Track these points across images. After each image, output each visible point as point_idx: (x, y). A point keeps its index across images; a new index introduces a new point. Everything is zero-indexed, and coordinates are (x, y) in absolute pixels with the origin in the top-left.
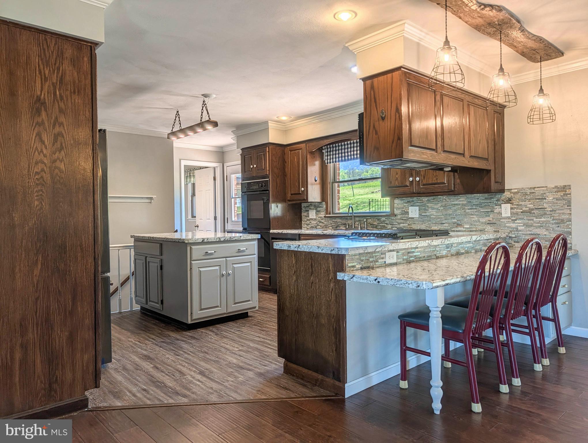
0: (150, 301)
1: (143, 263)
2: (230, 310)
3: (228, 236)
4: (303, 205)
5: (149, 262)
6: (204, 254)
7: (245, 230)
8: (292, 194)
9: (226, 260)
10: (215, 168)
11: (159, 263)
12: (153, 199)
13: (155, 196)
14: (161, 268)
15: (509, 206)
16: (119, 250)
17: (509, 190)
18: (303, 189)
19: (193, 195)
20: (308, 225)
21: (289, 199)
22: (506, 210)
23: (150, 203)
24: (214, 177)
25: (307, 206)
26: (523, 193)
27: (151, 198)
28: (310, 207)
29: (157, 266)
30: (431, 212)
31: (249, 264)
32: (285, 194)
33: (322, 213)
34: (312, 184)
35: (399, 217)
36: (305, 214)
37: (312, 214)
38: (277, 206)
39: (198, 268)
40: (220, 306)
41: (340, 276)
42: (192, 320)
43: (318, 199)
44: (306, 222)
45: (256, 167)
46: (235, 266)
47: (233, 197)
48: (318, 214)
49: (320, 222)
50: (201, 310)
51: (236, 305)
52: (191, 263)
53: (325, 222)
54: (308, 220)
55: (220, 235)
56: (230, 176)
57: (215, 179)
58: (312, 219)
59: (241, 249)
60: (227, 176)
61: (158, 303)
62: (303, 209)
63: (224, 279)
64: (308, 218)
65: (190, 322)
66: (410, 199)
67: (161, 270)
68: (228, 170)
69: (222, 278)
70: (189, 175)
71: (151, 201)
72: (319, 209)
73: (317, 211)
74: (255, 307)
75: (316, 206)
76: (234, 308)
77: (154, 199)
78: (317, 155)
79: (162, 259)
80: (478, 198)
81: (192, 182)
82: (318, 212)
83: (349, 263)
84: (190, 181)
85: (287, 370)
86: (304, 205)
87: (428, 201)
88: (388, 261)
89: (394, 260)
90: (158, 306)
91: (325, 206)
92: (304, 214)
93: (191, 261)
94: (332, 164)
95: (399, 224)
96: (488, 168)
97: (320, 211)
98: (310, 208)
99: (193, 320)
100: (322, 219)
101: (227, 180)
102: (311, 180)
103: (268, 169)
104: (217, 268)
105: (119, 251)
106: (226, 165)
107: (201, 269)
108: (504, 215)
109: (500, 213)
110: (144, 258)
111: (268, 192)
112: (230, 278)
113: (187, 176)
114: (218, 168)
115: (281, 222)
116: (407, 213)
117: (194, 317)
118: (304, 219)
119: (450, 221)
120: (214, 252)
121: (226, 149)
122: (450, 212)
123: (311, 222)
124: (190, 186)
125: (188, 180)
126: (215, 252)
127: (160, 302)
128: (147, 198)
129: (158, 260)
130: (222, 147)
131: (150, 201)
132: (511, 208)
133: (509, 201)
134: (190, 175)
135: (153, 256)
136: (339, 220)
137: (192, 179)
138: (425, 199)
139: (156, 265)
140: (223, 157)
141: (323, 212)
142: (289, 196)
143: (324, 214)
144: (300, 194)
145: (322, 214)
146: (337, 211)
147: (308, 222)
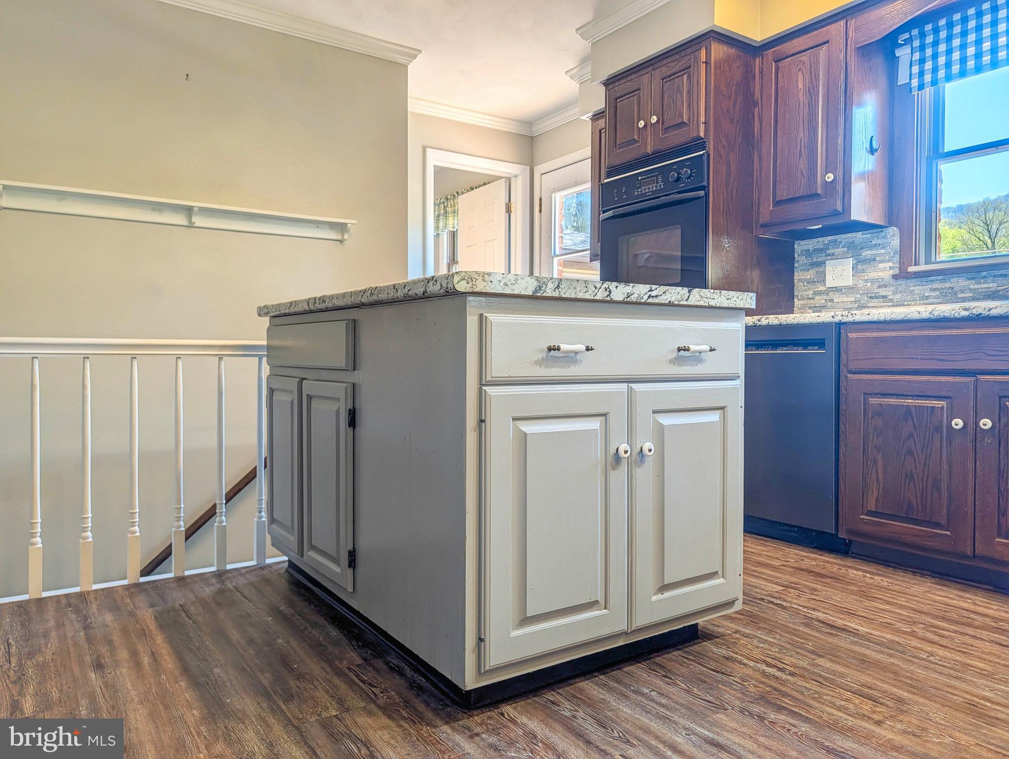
0: (313, 547)
1: (292, 402)
2: (641, 620)
4: (802, 246)
5: (310, 398)
6: (541, 356)
8: (777, 203)
9: (630, 390)
10: (509, 180)
11: (343, 400)
12: (348, 231)
13: (355, 222)
14: (353, 421)
16: (220, 358)
18: (830, 177)
19: (453, 261)
21: (764, 219)
23: (341, 241)
24: (506, 204)
25: (815, 250)
27: (342, 228)
28: (828, 252)
29: (338, 412)
31: (715, 417)
32: (752, 206)
33: (881, 266)
36: (810, 275)
37: (839, 273)
39: (514, 419)
40: (602, 601)
42: (480, 672)
44: (812, 301)
45: (658, 121)
46: (666, 420)
47: (557, 253)
48: (863, 271)
49: (875, 296)
50: (526, 620)
51: (668, 594)
52: (481, 395)
53: (894, 293)
54: (819, 293)
56: (551, 197)
57: (509, 210)
58: (836, 289)
59: (693, 348)
60: (541, 199)
61: (336, 561)
62: (801, 260)
63: (619, 477)
64: (822, 288)
65: (470, 682)
67: (349, 429)
68: (543, 184)
69: (613, 475)
70: (442, 211)
71: (343, 236)
72: (867, 253)
73: (859, 262)
74: (732, 602)
75: (854, 245)
77: (351, 230)
78: (876, 64)
79: (354, 384)
81: (451, 229)
82: (863, 263)
84: (445, 227)
86: (806, 247)
90: (339, 570)
91: (897, 240)
92: (802, 275)
93: (481, 385)
94: (928, 91)
97: (874, 260)
98: (829, 255)
99: (488, 672)
100: (879, 287)
101: (540, 211)
102: (859, 144)
103: (702, 119)
104: (595, 424)
105: (223, 364)
106: (538, 170)
107: (528, 428)
110: (293, 384)
111: (702, 193)
112: (645, 475)
113: (439, 216)
114: (520, 179)
117: (492, 659)
118: (800, 289)
120: (582, 347)
121: (538, 129)
123: (832, 301)
124: (445, 238)
125: (441, 224)
126: (588, 349)
127: (344, 559)
128: (332, 226)
129: (340, 390)
130: (529, 123)
131: (340, 238)
134: (446, 212)
135: (324, 375)
137: (451, 220)
139: (333, 407)
140: (533, 153)
141: (889, 261)
142: (766, 210)
143: (891, 268)
144: (816, 195)
145: (884, 270)
146: (945, 255)
147: (820, 300)
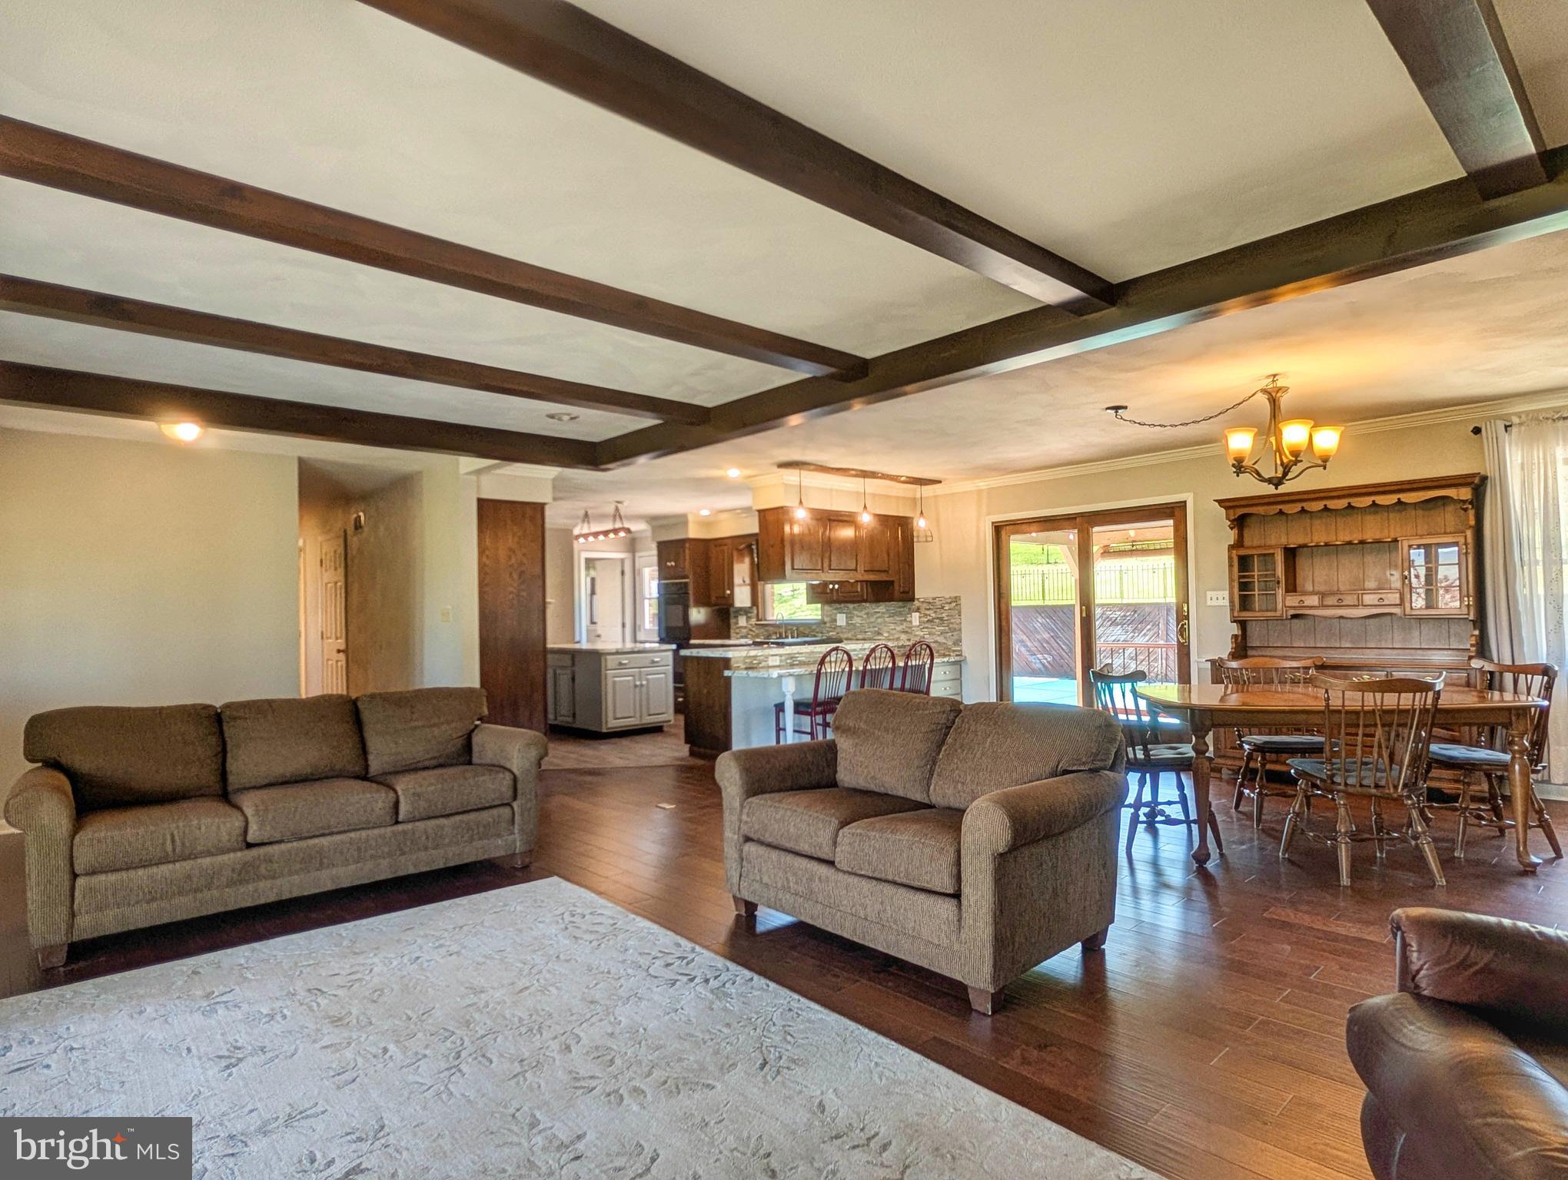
0: (560, 716)
2: (644, 722)
3: (640, 646)
4: (732, 610)
5: (559, 674)
6: (619, 664)
7: (662, 641)
8: (716, 598)
9: (639, 670)
10: (622, 561)
14: (573, 681)
15: (918, 614)
17: (918, 599)
18: (728, 592)
19: (593, 593)
20: (737, 633)
21: (713, 602)
22: (915, 618)
24: (621, 572)
25: (735, 612)
26: (930, 604)
28: (739, 613)
30: (857, 620)
31: (663, 675)
32: (709, 597)
33: (752, 620)
34: (740, 585)
35: (828, 625)
36: (734, 621)
37: (742, 621)
38: (699, 612)
39: (613, 678)
40: (634, 716)
41: (727, 673)
43: (747, 603)
44: (735, 630)
45: (674, 564)
46: (650, 677)
48: (748, 622)
49: (751, 630)
50: (616, 719)
51: (651, 717)
52: (605, 673)
53: (756, 630)
54: (737, 628)
55: (629, 645)
56: (643, 569)
57: (623, 575)
58: (741, 627)
59: (654, 660)
60: (638, 569)
61: (569, 716)
62: (732, 615)
63: (637, 690)
64: (738, 626)
65: (604, 730)
66: (838, 606)
72: (749, 615)
73: (747, 618)
74: (670, 721)
75: (745, 611)
76: (648, 720)
78: (746, 552)
79: (573, 671)
80: (893, 606)
82: (749, 618)
83: (734, 664)
85: (692, 753)
87: (854, 608)
88: (771, 664)
89: (778, 663)
90: (570, 719)
91: (755, 612)
92: (732, 621)
93: (605, 671)
95: (828, 632)
96: (892, 579)
97: (751, 617)
99: (608, 729)
100: (752, 627)
101: (638, 575)
102: (737, 580)
103: (688, 568)
104: (631, 678)
106: (638, 555)
107: (615, 679)
108: (914, 624)
109: (911, 622)
110: (553, 670)
111: (687, 595)
112: (644, 690)
114: (628, 561)
115: (705, 631)
116: (836, 620)
117: (610, 725)
118: (733, 626)
119: (871, 629)
120: (626, 662)
121: (636, 536)
122: (872, 620)
123: (740, 630)
126: (628, 662)
127: (571, 716)
129: (569, 672)
132: (920, 617)
133: (918, 610)
135: (563, 667)
136: (771, 629)
137: (594, 571)
138: (851, 606)
140: (634, 546)
141: (754, 619)
142: (713, 599)
143: (755, 621)
144: (725, 597)
146: (771, 618)
147: (738, 631)
